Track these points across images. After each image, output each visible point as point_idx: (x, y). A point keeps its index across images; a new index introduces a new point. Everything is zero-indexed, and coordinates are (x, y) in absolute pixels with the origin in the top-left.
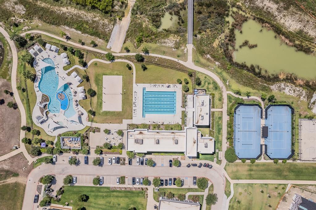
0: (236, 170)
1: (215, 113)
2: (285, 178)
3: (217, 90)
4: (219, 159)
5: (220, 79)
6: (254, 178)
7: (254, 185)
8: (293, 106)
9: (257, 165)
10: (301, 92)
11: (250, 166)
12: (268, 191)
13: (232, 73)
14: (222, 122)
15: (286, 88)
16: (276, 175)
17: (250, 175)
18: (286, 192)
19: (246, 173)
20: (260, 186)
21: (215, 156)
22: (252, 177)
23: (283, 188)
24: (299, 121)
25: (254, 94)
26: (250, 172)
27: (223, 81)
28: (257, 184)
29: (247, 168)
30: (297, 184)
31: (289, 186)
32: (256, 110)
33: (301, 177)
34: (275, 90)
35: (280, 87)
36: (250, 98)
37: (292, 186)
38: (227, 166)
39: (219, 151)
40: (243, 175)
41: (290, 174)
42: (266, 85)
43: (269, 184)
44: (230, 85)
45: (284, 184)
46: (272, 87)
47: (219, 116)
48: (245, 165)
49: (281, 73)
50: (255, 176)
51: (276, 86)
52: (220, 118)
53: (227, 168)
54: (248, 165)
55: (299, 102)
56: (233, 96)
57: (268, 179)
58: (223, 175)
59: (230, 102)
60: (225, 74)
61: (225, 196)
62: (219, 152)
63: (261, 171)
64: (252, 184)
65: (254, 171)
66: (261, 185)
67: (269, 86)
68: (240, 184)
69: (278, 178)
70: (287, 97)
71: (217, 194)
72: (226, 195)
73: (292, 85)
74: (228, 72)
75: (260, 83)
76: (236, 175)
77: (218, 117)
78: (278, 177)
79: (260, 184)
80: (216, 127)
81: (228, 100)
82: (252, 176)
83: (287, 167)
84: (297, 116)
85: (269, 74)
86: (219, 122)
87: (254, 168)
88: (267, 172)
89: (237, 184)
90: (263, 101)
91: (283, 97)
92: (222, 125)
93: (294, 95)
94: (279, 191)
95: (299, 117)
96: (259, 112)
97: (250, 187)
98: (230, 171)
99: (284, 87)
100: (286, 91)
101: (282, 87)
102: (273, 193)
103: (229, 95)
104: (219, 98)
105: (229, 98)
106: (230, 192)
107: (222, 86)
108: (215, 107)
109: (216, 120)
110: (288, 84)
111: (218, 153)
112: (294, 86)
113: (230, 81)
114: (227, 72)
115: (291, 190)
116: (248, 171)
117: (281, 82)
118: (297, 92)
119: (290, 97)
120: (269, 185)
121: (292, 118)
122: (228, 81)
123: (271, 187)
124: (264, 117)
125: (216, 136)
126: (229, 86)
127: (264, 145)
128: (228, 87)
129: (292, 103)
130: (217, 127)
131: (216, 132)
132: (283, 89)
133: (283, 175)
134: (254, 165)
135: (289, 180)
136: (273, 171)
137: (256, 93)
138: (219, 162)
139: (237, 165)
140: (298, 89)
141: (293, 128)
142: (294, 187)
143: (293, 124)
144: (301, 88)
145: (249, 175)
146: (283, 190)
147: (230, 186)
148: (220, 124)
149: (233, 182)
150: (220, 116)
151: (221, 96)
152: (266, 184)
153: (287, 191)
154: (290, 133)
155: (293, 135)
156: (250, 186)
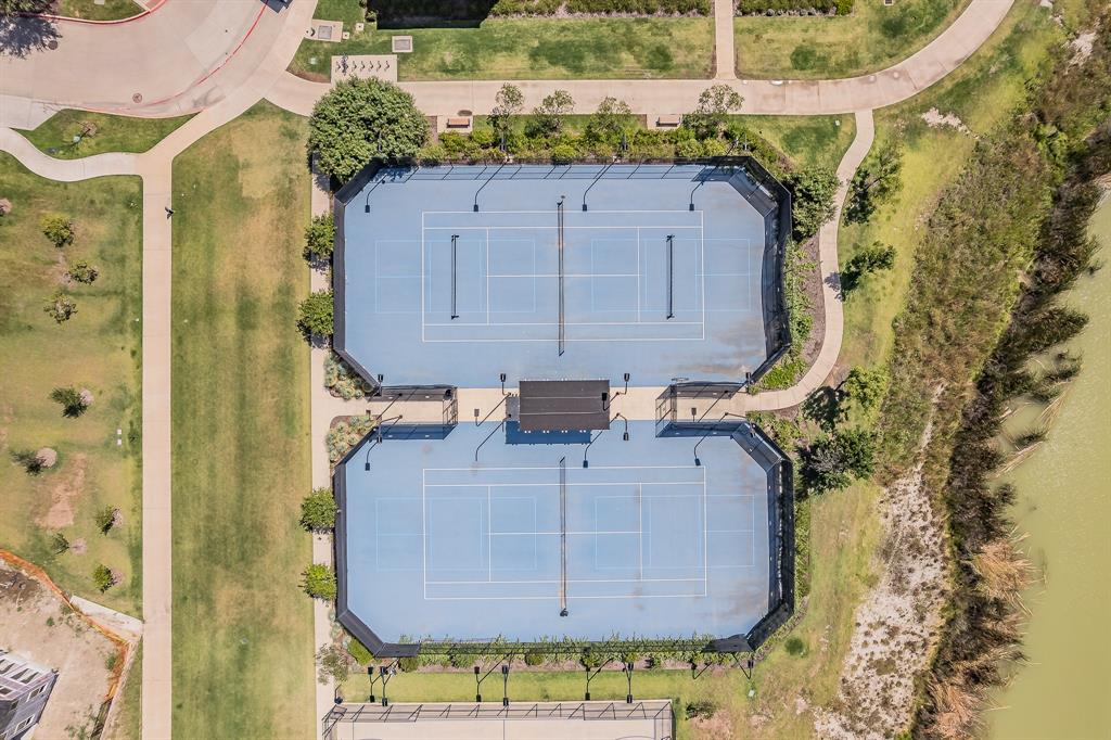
0: (245, 193)
1: (701, 23)
2: (190, 595)
3: (876, 35)
4: (336, 60)
5: (967, 61)
6: (189, 345)
7: (131, 344)
8: (775, 653)
9: (285, 366)
10: (875, 717)
11: (282, 306)
12: (81, 456)
13: (1015, 157)
14: (631, 75)
15: (906, 602)
16: (209, 518)
17: (211, 312)
18: (75, 600)
19: (225, 274)
20: (123, 388)
21: (360, 27)
22: (193, 322)
23: (105, 577)
24: (652, 704)
25: (861, 332)
26: (230, 304)
27: (949, 85)
28: (139, 366)
29: (266, 281)
30: (138, 693)
31: (128, 627)
32: (732, 349)
33: (201, 721)
34: (894, 510)
35: (916, 549)
36: (830, 294)
37: (120, 643)
38: (279, 121)
39: (403, 58)
40: (210, 251)
41: (221, 636)
42: (925, 439)
43: (140, 465)
44: (925, 140)
45: (137, 584)
46: (912, 488)
47: (672, 49)
48: (289, 268)
49: (1020, 563)
50: (199, 353)
51: (920, 523)
52: (661, 62)
53: (268, 127)
54: (286, 291)
55: (801, 704)
56: (837, 158)
57: (179, 451)
58: (212, 98)
59: (791, 140)
60: (1006, 96)
61: (39, 117)
62: (392, 59)
63: (243, 398)
64: (138, 328)
65: (242, 344)
66: (128, 402)
67: (915, 461)
68: (132, 227)
69: (187, 533)
70: (838, 607)
71: (53, 46)
72: (49, 123)
73: (932, 650)
74: (1016, 127)
75: (939, 390)
76: (210, 198)
77: (664, 40)
78: (197, 532)
79: (133, 391)
80: (592, 27)
81: (803, 123)
82: (201, 325)
83: (273, 613)
84: (691, 689)
85: (1010, 466)
86: (630, 48)
87: (265, 342)
88: (232, 449)
89: (134, 203)
90: (808, 405)
91: (838, 566)
92: (603, 72)
93: (853, 661)
94: (81, 542)
95: (685, 700)
96: (721, 368)
97: (112, 306)
98: (242, 149)
99: (915, 580)
100: (884, 599)
101: (916, 565)
102: (65, 496)
103: (846, 129)
104: (819, 52)
105: (824, 132)
106: (71, 151)
107: (914, 74)
108: (746, 22)
109: (643, 33)
110: (935, 620)
111: (385, 48)
112: (924, 662)
113: (957, 140)
114: (1017, 121)
115: (89, 636)
116: (243, 291)
117: (946, 559)
118: (876, 683)
119: (842, 631)
120: (131, 462)
121: (672, 647)
122: (953, 121)
123: (115, 476)
124: (685, 410)
125: (521, 32)
126: (915, 131)
127: (455, 413)
128: (906, 124)
129: (795, 647)
130: (587, 37)
131: (546, 28)
132: (900, 579)
133: (210, 579)
134: (282, 336)
135: (177, 628)
136: (241, 497)
137: (869, 344)
138: (313, 61)
139: (286, 197)
140: (898, 695)
141: (590, 655)
142: (114, 664)
143: (626, 651)
144: (907, 719)
145: (209, 296)
146: (87, 573)
147: (125, 148)
148: (618, 62)
149: (154, 170)
150: (679, 57)
151: (832, 62)
152: (135, 437)
153: (87, 606)
154: (557, 631)
155: (534, 653)
156: (124, 310)
